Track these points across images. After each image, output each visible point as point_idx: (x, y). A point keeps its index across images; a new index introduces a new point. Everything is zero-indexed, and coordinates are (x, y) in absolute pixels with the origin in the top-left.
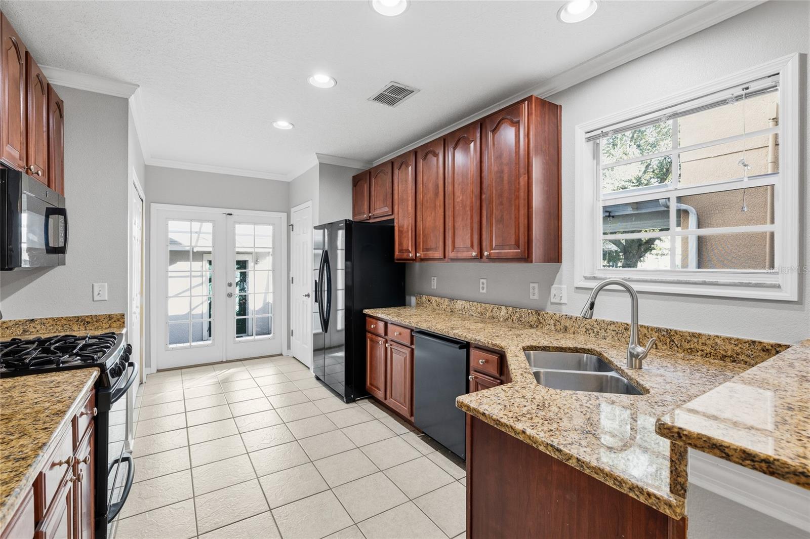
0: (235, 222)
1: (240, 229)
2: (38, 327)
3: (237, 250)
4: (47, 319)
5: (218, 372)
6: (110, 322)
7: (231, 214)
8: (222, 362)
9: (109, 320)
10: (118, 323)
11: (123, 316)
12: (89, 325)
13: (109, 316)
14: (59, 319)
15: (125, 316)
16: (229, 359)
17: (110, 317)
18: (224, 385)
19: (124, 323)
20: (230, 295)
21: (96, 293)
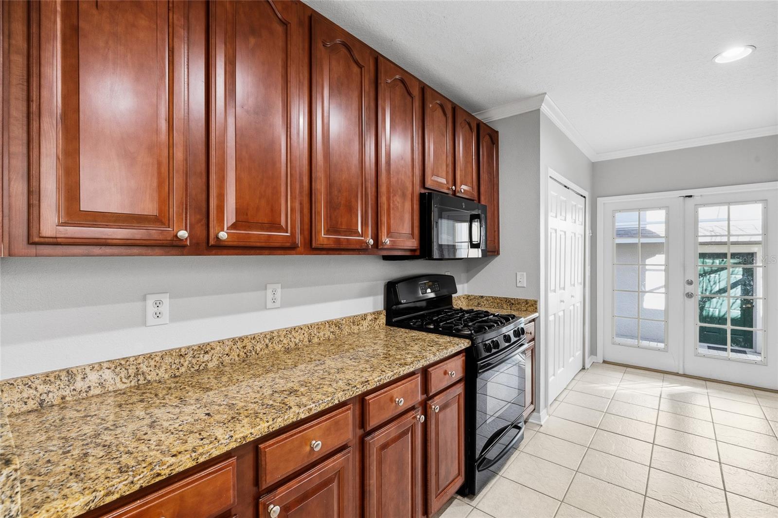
0: (697, 206)
1: (704, 213)
2: (485, 302)
3: (701, 240)
4: (489, 297)
5: (665, 384)
6: (526, 306)
7: (691, 196)
8: (677, 374)
9: (527, 304)
10: (532, 307)
11: (536, 302)
12: (513, 306)
13: (526, 300)
14: (496, 298)
15: (538, 303)
16: (687, 373)
17: (527, 302)
18: (678, 403)
19: (536, 308)
20: (689, 296)
21: (518, 281)
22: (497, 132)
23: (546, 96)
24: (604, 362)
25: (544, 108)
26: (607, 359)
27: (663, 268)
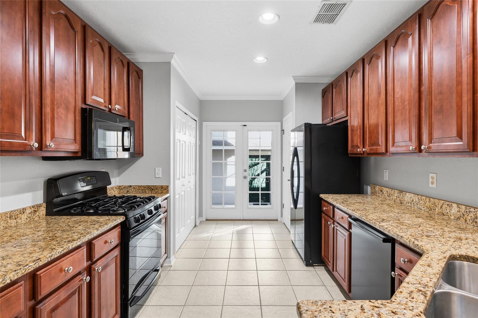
0: (248, 130)
1: (251, 134)
2: (133, 190)
3: (250, 148)
4: (136, 186)
5: (235, 226)
6: (162, 190)
7: (245, 125)
8: (240, 220)
9: (162, 189)
10: (165, 190)
11: (168, 187)
12: (153, 191)
13: (162, 186)
14: (140, 186)
15: (169, 187)
16: (244, 218)
17: (162, 187)
19: (168, 191)
20: (245, 177)
21: (156, 174)
22: (142, 71)
23: (175, 55)
24: (207, 220)
25: (173, 62)
26: (208, 218)
27: (234, 163)
